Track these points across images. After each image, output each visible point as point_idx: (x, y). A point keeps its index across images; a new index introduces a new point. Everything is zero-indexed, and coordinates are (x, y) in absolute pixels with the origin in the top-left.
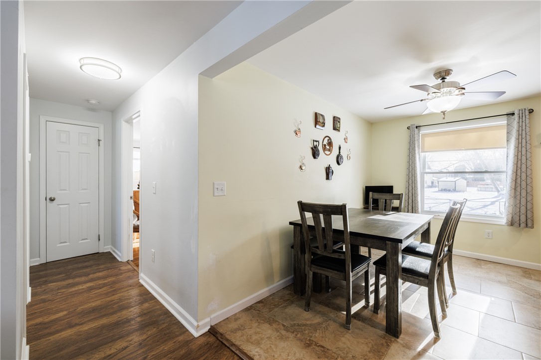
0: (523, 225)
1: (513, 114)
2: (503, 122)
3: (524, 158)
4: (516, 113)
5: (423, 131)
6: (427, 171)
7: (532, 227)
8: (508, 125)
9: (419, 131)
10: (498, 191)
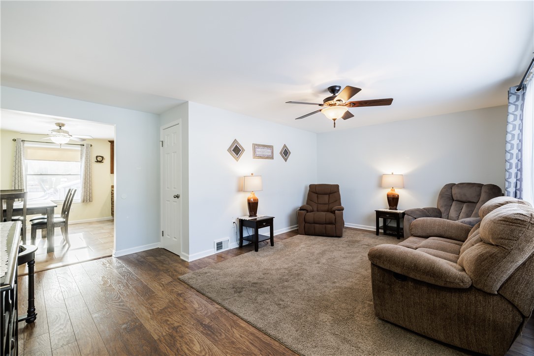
0: (88, 201)
1: (84, 145)
2: (79, 148)
3: (88, 168)
4: (85, 145)
5: (26, 144)
6: (28, 173)
7: (92, 201)
8: (81, 150)
9: (24, 143)
10: (45, 191)
